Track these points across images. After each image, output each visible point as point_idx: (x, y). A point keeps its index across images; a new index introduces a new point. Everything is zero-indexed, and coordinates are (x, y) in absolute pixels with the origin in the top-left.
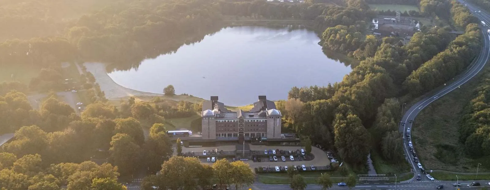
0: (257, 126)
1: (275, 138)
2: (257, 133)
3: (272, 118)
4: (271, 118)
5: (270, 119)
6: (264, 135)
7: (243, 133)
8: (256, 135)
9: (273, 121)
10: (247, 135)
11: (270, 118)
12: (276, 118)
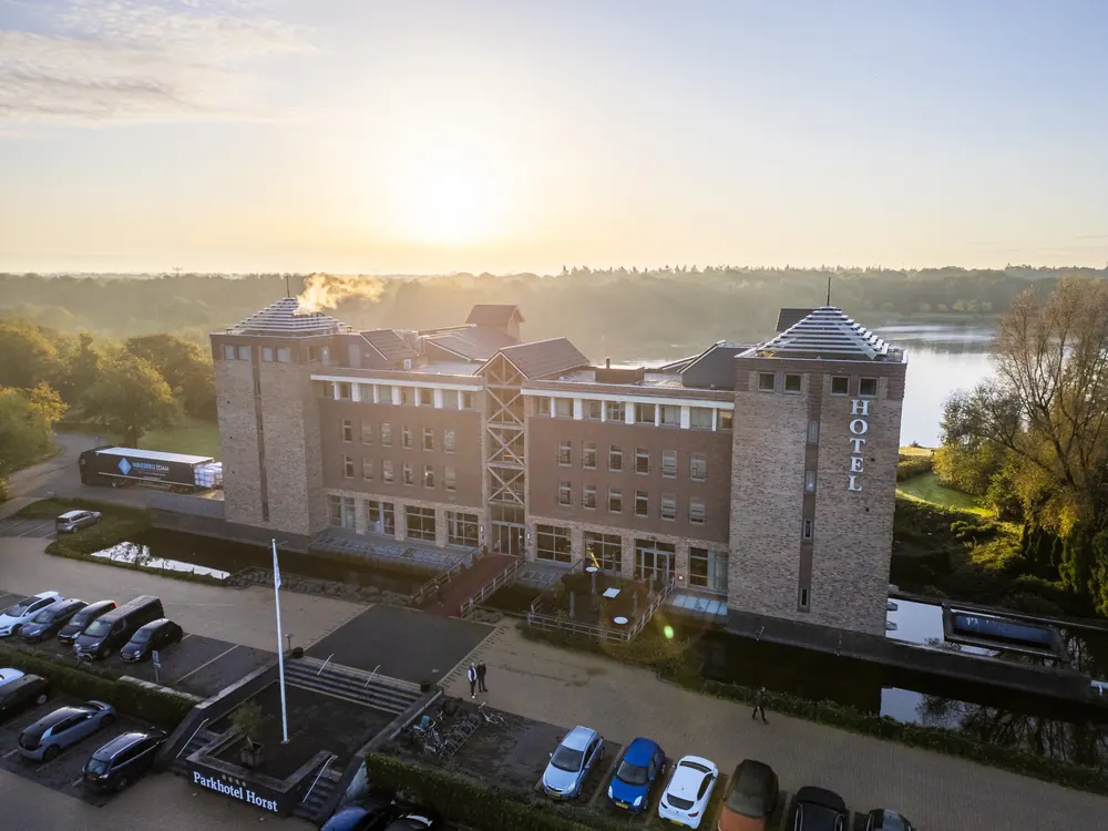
0: (643, 464)
1: (809, 619)
2: (644, 536)
3: (793, 383)
4: (780, 379)
5: (766, 397)
6: (714, 569)
7: (521, 519)
8: (628, 554)
9: (802, 423)
10: (553, 544)
11: (767, 381)
12: (840, 385)
